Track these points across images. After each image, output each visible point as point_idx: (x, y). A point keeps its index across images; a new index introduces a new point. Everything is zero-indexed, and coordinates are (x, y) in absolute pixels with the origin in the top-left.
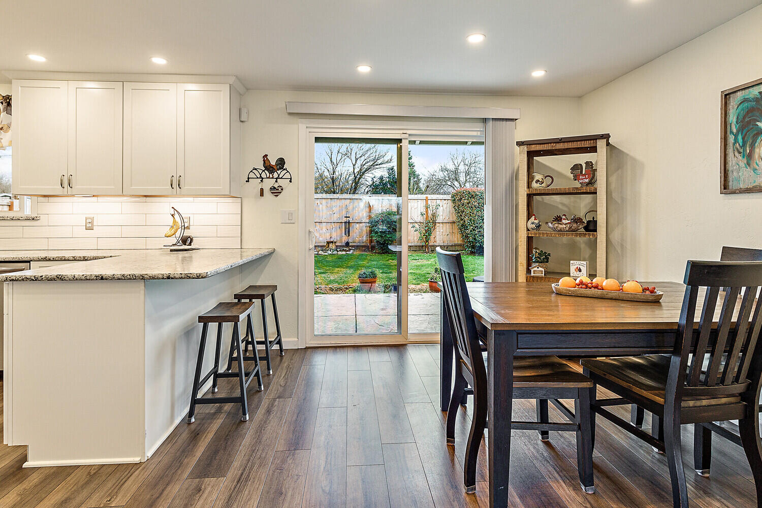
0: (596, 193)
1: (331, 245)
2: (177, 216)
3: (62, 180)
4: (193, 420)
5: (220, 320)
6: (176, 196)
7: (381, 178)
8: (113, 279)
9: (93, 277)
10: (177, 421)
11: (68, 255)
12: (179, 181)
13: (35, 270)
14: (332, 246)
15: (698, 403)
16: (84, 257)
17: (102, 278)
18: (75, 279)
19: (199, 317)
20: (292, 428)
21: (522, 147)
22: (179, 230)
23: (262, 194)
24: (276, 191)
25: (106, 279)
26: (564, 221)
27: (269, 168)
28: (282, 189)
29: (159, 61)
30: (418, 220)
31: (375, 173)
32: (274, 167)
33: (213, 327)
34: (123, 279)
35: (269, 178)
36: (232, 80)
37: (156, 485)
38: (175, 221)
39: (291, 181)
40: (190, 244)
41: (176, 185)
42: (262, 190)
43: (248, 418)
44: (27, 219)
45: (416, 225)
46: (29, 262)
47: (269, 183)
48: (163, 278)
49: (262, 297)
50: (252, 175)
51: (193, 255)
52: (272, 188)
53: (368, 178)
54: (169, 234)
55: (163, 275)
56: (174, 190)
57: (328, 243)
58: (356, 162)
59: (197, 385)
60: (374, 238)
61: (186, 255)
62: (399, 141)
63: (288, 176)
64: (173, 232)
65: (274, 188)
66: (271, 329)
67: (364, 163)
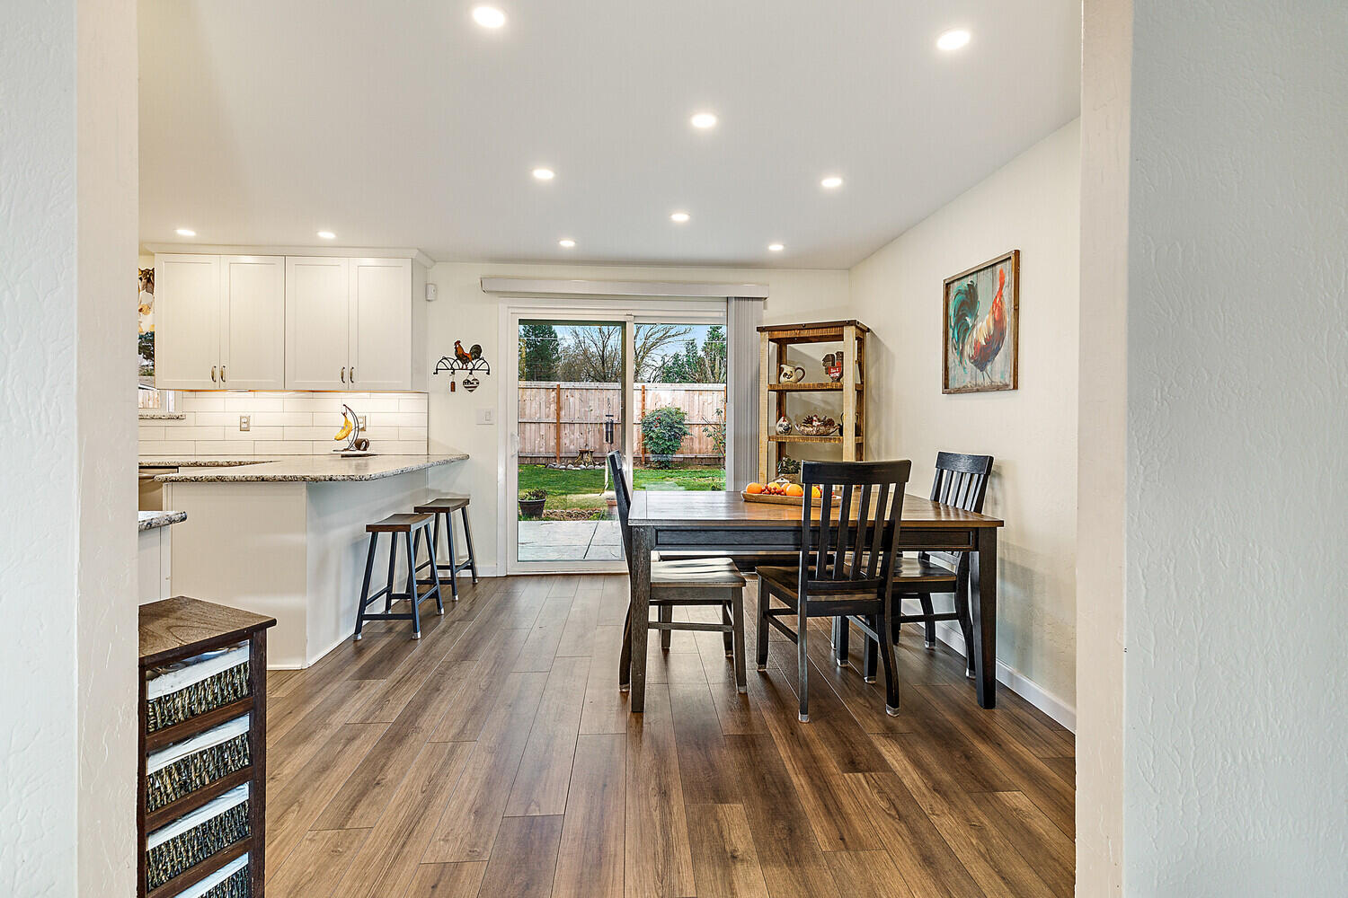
0: (842, 390)
1: (585, 456)
2: (349, 415)
3: (213, 373)
4: (360, 637)
5: (394, 529)
6: (348, 391)
7: (676, 357)
8: (274, 480)
9: (254, 479)
10: (343, 638)
11: (221, 460)
12: (351, 374)
13: (184, 473)
14: (587, 457)
15: (831, 598)
16: (240, 462)
17: (263, 480)
18: (235, 480)
19: (367, 526)
20: (465, 645)
21: (763, 333)
22: (352, 433)
23: (453, 389)
24: (470, 385)
25: (267, 481)
26: (814, 423)
27: (462, 357)
28: (478, 383)
29: (327, 235)
30: (712, 421)
31: (666, 349)
32: (470, 357)
33: (385, 538)
34: (284, 480)
35: (462, 369)
36: (414, 253)
37: (316, 683)
38: (346, 421)
39: (488, 373)
40: (365, 449)
41: (348, 378)
42: (453, 384)
43: (419, 636)
44: (170, 418)
45: (710, 428)
46: (177, 467)
47: (462, 376)
48: (325, 480)
49: (447, 510)
50: (441, 366)
51: (370, 461)
52: (467, 382)
53: (656, 358)
54: (340, 436)
55: (325, 477)
56: (346, 384)
57: (582, 453)
58: (638, 332)
59: (364, 603)
60: (648, 447)
61: (360, 462)
62: (623, 324)
63: (485, 366)
64: (344, 434)
65: (469, 381)
66: (462, 552)
67: (650, 334)
